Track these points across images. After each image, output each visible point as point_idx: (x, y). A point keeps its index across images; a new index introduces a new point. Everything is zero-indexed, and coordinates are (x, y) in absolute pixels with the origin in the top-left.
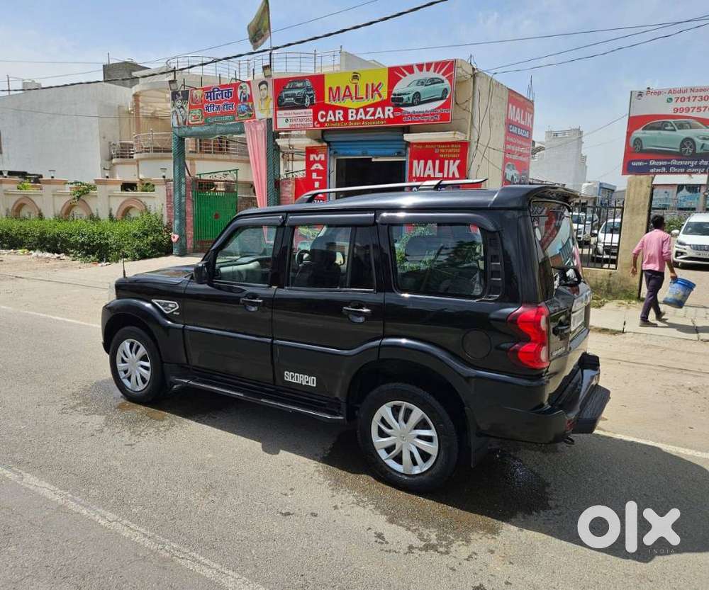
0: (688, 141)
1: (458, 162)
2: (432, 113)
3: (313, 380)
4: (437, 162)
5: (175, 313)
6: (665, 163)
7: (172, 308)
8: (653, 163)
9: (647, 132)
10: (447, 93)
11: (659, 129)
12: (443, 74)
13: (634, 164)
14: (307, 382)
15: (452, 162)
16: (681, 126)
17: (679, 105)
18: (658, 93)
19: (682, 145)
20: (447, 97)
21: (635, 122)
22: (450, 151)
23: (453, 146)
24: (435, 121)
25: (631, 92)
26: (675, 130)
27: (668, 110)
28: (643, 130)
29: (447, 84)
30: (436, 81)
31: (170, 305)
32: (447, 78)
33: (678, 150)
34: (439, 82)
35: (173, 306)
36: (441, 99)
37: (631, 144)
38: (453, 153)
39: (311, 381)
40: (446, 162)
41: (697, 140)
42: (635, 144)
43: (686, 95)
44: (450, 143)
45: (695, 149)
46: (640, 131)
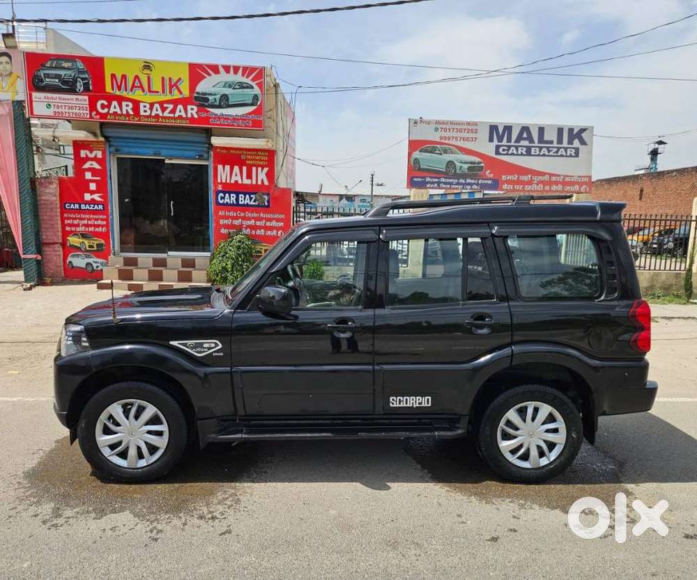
0: (450, 163)
1: (266, 170)
2: (243, 118)
3: (428, 399)
4: (245, 168)
5: (214, 354)
6: (436, 180)
7: (210, 349)
8: (428, 179)
9: (423, 154)
10: (257, 100)
11: (431, 152)
12: (253, 80)
13: (416, 180)
14: (419, 403)
15: (260, 169)
16: (445, 152)
17: (444, 134)
18: (428, 123)
19: (447, 167)
20: (259, 103)
21: (414, 145)
22: (257, 158)
23: (259, 153)
24: (246, 126)
25: (409, 120)
26: (441, 154)
27: (435, 137)
28: (420, 151)
29: (257, 90)
30: (245, 85)
31: (205, 345)
32: (256, 84)
33: (445, 170)
34: (247, 87)
35: (211, 346)
36: (252, 105)
37: (412, 163)
38: (260, 160)
39: (425, 402)
40: (254, 169)
41: (456, 163)
42: (414, 163)
43: (447, 127)
44: (257, 150)
45: (455, 171)
46: (417, 152)
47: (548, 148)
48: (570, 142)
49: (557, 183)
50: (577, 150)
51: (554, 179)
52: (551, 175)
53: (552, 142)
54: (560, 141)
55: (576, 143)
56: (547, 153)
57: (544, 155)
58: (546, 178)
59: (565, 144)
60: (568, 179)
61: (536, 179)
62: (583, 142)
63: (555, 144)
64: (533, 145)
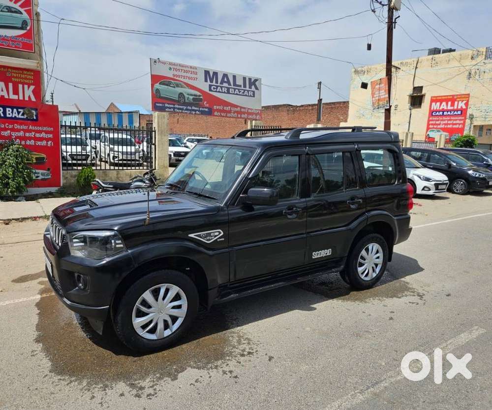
0: (181, 95)
1: (32, 87)
2: (13, 39)
4: (11, 85)
6: (172, 106)
8: (167, 105)
9: (161, 85)
10: (27, 25)
11: (167, 85)
12: (21, 6)
13: (158, 105)
15: (26, 87)
16: (178, 86)
17: (176, 73)
18: (164, 63)
19: (179, 97)
20: (28, 28)
21: (155, 79)
22: (23, 76)
23: (26, 72)
24: (16, 47)
25: (150, 59)
26: (174, 87)
27: (170, 74)
28: (160, 84)
29: (25, 16)
30: (13, 10)
32: (25, 11)
33: (177, 99)
34: (15, 12)
36: (22, 28)
37: (154, 92)
38: (26, 79)
40: (20, 86)
41: (185, 94)
42: (156, 93)
43: (178, 68)
44: (28, 70)
45: (185, 100)
46: (158, 84)
47: (239, 89)
48: (250, 87)
49: (244, 113)
50: (254, 92)
51: (243, 110)
52: (241, 108)
53: (240, 86)
54: (245, 86)
55: (253, 88)
56: (238, 93)
57: (237, 94)
58: (239, 109)
59: (247, 88)
60: (250, 111)
61: (233, 109)
62: (257, 88)
63: (242, 88)
64: (230, 87)
